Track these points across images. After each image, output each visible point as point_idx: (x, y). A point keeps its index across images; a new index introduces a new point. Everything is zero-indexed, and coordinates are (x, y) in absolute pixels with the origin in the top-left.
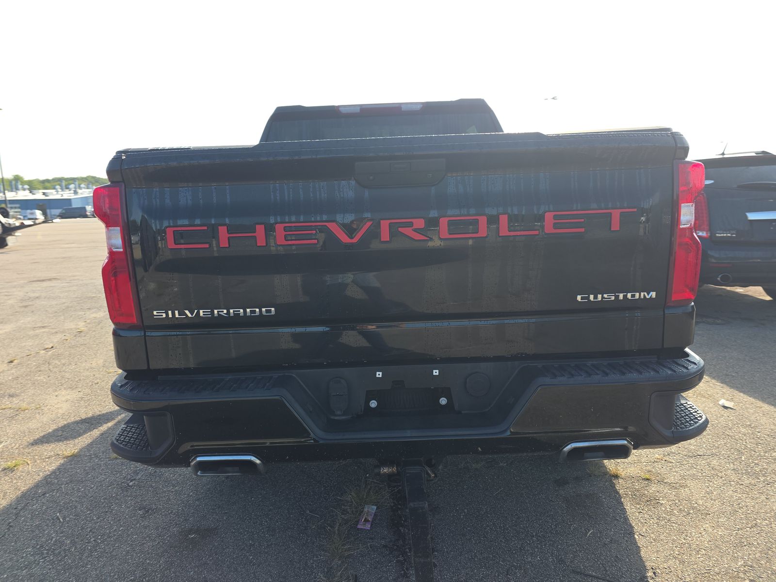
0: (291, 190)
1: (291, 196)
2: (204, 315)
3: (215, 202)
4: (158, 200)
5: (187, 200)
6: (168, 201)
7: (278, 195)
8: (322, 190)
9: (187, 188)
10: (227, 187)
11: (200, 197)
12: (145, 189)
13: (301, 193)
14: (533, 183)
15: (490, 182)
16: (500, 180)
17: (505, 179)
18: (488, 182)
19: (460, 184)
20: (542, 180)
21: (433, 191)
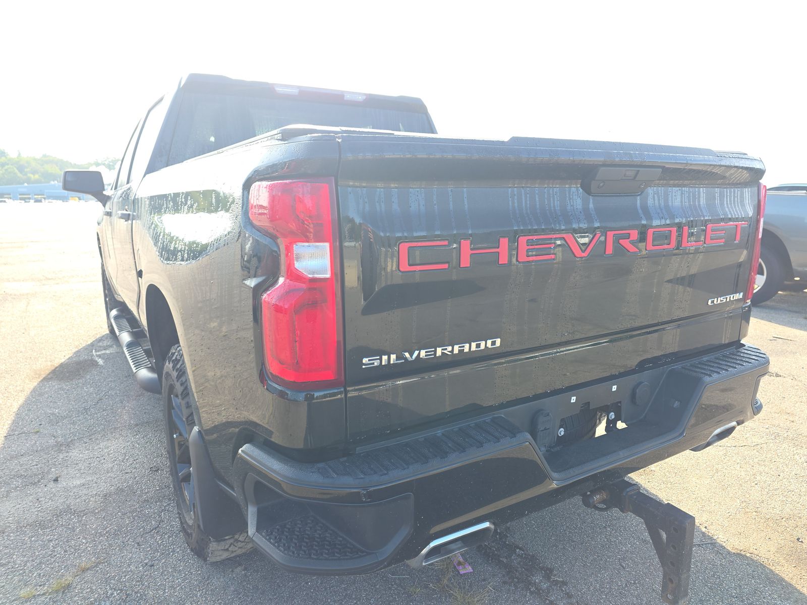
0: (528, 195)
1: (528, 203)
2: (426, 356)
3: (451, 208)
4: (383, 205)
5: (419, 205)
6: (395, 206)
7: (516, 201)
8: (555, 196)
9: (419, 189)
10: (465, 189)
11: (435, 202)
12: (365, 189)
13: (537, 199)
14: (697, 196)
15: (674, 194)
16: (679, 193)
17: (682, 192)
18: (672, 194)
19: (656, 195)
20: (702, 194)
21: (638, 202)
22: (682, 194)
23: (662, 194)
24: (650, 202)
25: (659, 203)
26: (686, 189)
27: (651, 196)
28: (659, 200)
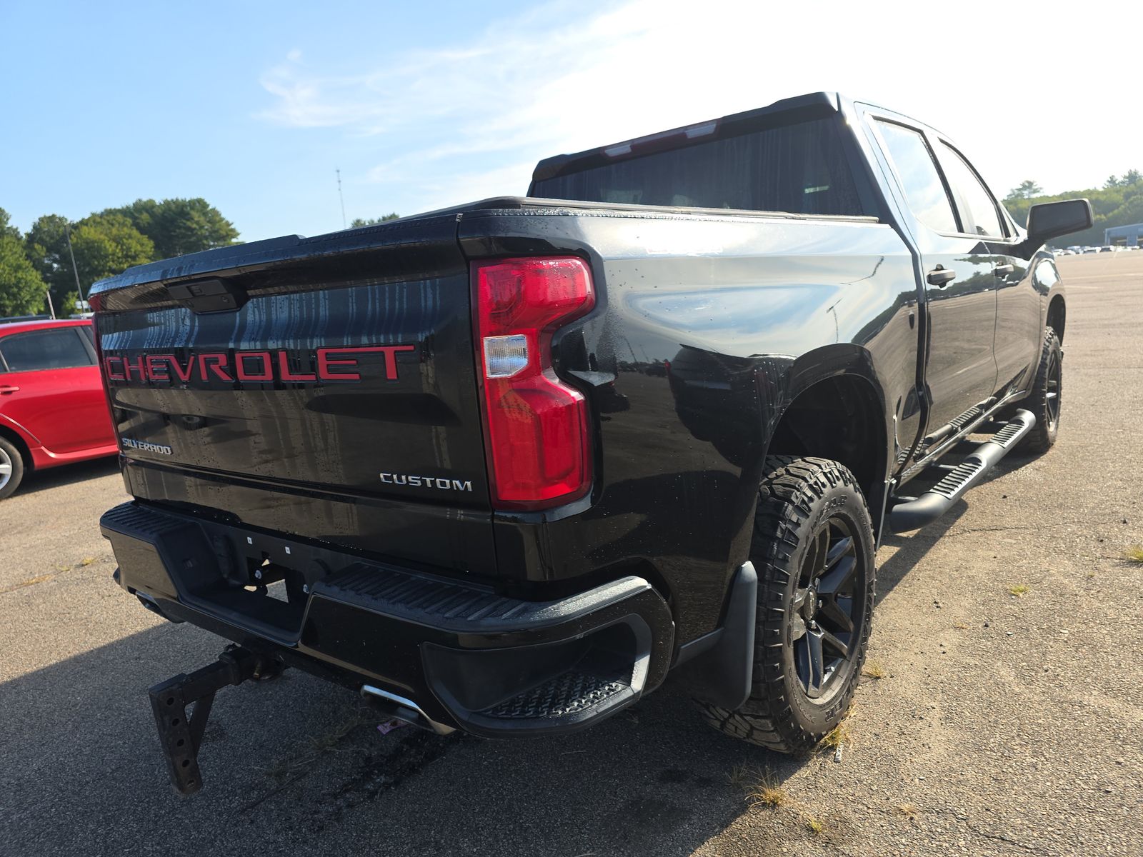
14: (313, 306)
15: (279, 306)
16: (286, 303)
17: (290, 300)
18: (276, 306)
19: (256, 309)
20: (322, 302)
21: (238, 319)
22: (290, 304)
23: (264, 307)
24: (250, 318)
25: (260, 318)
26: (296, 296)
27: (250, 311)
28: (260, 315)
